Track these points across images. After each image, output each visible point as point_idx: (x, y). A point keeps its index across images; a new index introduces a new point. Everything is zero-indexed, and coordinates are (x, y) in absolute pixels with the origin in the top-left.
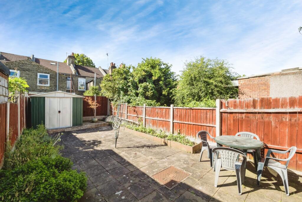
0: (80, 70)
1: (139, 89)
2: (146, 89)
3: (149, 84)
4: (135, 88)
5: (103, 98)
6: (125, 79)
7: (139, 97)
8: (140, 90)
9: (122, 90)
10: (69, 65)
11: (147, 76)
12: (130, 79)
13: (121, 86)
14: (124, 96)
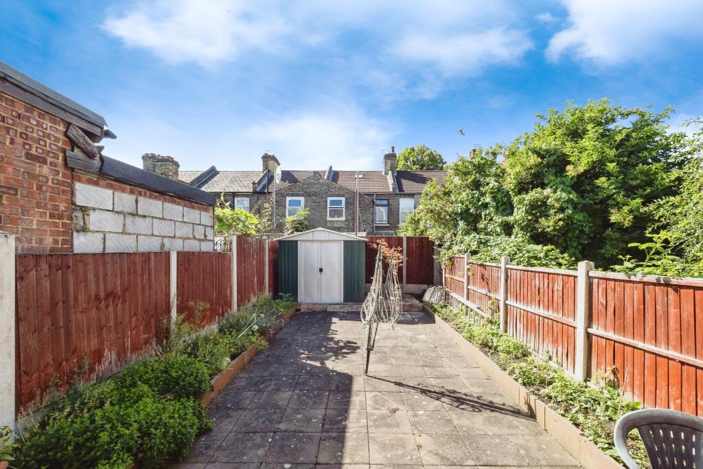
0: (404, 182)
1: (515, 210)
2: (540, 208)
3: (555, 192)
4: (504, 210)
5: (422, 242)
6: (476, 185)
7: (513, 237)
8: (519, 214)
9: (461, 219)
10: (386, 174)
11: (548, 166)
12: (488, 184)
13: (459, 208)
14: (467, 233)
